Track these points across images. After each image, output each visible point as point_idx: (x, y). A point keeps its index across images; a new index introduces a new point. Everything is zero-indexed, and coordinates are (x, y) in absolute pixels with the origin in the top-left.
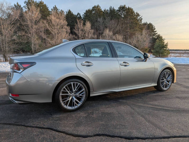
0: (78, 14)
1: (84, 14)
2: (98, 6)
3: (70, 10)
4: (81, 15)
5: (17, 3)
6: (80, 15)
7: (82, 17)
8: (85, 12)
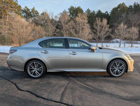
0: (106, 12)
1: (111, 11)
2: (123, 3)
3: (99, 10)
4: (109, 13)
5: (65, 10)
6: (107, 13)
7: (109, 14)
8: (112, 10)
